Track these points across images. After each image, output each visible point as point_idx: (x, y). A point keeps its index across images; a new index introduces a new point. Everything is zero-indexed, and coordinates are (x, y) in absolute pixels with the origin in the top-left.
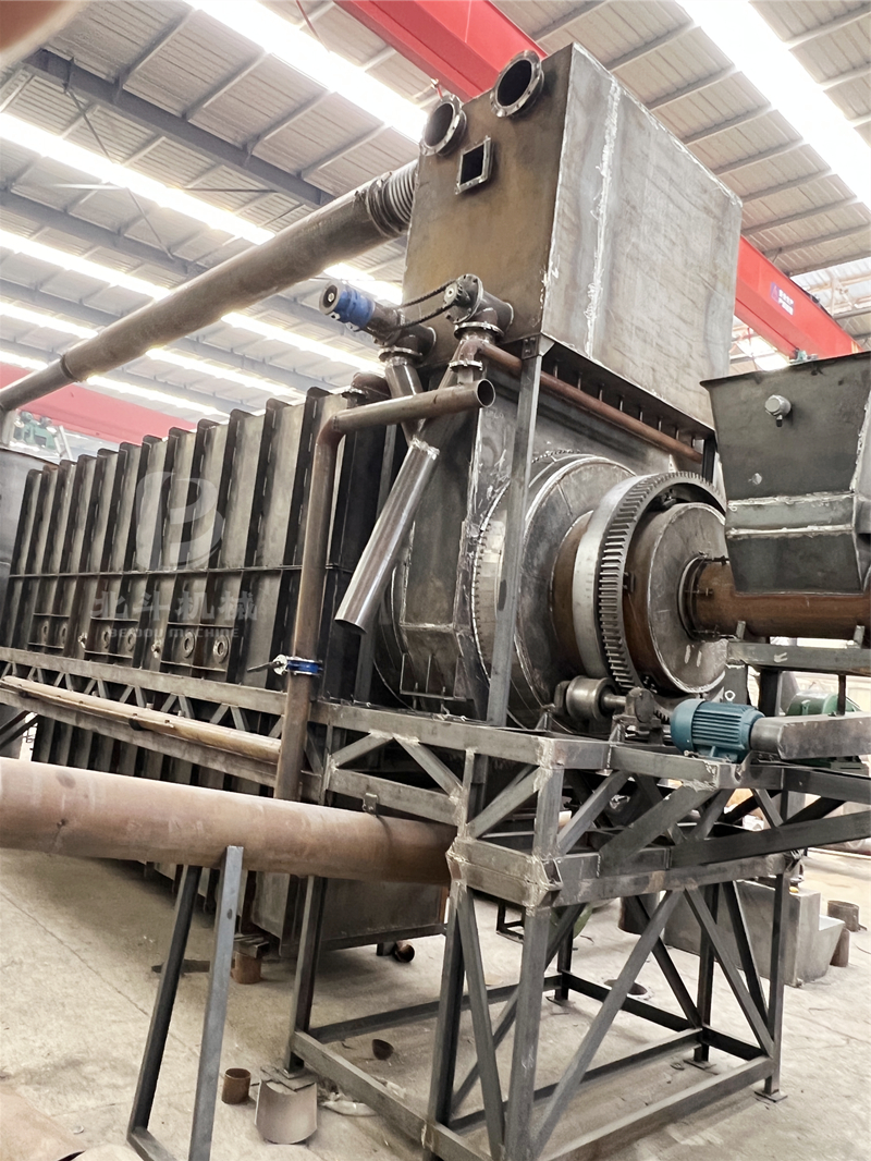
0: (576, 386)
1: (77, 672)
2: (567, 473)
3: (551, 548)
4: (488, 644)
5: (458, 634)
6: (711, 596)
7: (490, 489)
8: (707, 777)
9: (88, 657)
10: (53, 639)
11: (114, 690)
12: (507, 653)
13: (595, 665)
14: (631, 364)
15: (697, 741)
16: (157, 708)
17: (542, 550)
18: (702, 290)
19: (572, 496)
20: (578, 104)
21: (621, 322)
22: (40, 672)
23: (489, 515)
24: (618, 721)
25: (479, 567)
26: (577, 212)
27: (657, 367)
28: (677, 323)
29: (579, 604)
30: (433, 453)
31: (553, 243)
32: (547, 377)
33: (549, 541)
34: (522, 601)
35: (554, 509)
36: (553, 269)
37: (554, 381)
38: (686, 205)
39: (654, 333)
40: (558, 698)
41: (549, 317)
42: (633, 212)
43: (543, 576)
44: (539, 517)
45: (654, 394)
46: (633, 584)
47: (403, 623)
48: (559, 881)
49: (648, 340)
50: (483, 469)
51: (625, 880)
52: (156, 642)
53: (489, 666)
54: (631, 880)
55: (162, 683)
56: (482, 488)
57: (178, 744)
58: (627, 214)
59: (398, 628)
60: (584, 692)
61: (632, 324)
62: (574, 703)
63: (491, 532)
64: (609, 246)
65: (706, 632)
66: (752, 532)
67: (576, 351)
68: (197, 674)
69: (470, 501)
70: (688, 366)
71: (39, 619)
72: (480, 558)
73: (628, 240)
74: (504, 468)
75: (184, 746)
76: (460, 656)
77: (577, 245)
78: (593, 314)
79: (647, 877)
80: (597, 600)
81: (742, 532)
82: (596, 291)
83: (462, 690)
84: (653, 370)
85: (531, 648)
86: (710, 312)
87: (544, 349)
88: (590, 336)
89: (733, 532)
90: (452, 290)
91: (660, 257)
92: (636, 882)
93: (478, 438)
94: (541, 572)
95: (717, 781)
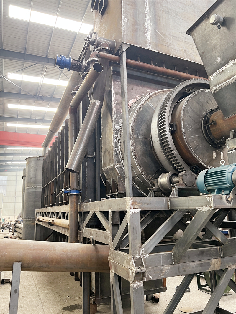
0: (150, 64)
1: (49, 211)
2: (151, 96)
5: (116, 167)
6: (215, 124)
8: (208, 204)
14: (173, 50)
15: (209, 188)
19: (155, 105)
21: (164, 35)
24: (174, 187)
25: (120, 140)
27: (187, 50)
30: (98, 103)
31: (123, 10)
32: (134, 62)
34: (136, 148)
36: (124, 19)
37: (138, 62)
39: (183, 37)
43: (146, 137)
45: (188, 60)
47: (103, 169)
48: (144, 267)
50: (117, 104)
54: (197, 264)
59: (102, 171)
60: (163, 179)
61: (170, 35)
64: (152, 8)
65: (218, 141)
66: (221, 84)
67: (142, 47)
69: (113, 116)
72: (120, 136)
73: (162, 5)
76: (119, 175)
77: (135, 9)
78: (149, 33)
79: (209, 263)
81: (217, 87)
82: (148, 25)
84: (185, 51)
87: (125, 48)
88: (149, 41)
91: (180, 10)
92: (201, 265)
93: (113, 92)
94: (144, 136)
95: (212, 205)
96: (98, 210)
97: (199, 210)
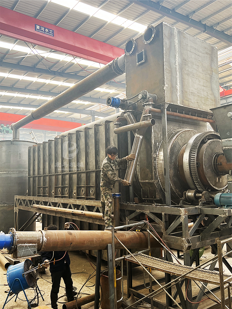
0: (177, 112)
1: (53, 201)
2: (178, 136)
3: (176, 157)
4: (163, 183)
5: (155, 182)
6: (221, 164)
7: (158, 143)
8: (225, 213)
9: (55, 197)
10: (44, 193)
11: (65, 205)
12: (169, 186)
13: (193, 186)
14: (191, 103)
15: (221, 204)
16: (78, 209)
17: (173, 158)
18: (208, 76)
19: (180, 142)
20: (166, 38)
21: (186, 92)
22: (42, 202)
23: (158, 150)
24: (200, 201)
25: (157, 164)
26: (170, 67)
28: (203, 87)
29: (186, 171)
30: (141, 137)
31: (165, 78)
32: (168, 112)
33: (175, 155)
34: (170, 172)
35: (175, 146)
36: (166, 84)
37: (170, 113)
38: (201, 54)
39: (196, 93)
40: (184, 196)
41: (167, 98)
42: (186, 62)
43: (175, 164)
44: (172, 149)
45: (199, 109)
46: (199, 164)
47: (140, 181)
48: (190, 243)
49: (195, 95)
50: (155, 139)
51: (208, 241)
52: (74, 191)
53: (164, 189)
55: (78, 202)
56: (155, 143)
57: (85, 218)
58: (184, 63)
59: (139, 182)
60: (190, 194)
61: (190, 92)
62: (188, 196)
63: (159, 155)
65: (221, 173)
66: (229, 147)
67: (175, 104)
68: (87, 199)
69: (153, 148)
70: (208, 99)
71: (39, 188)
72: (158, 162)
73: (185, 70)
74: (160, 137)
75: (87, 218)
76: (156, 188)
77: (172, 76)
78: (178, 93)
79: (214, 239)
80: (190, 170)
81: (226, 148)
82: (178, 87)
83: (158, 197)
84: (198, 103)
85: (175, 183)
86: (212, 81)
87: (166, 106)
88: (179, 99)
89: (224, 148)
90: (140, 95)
91: (195, 71)
92: (211, 241)
93: (153, 131)
94: (174, 163)
95: (227, 214)
96: (148, 211)
97: (219, 216)
